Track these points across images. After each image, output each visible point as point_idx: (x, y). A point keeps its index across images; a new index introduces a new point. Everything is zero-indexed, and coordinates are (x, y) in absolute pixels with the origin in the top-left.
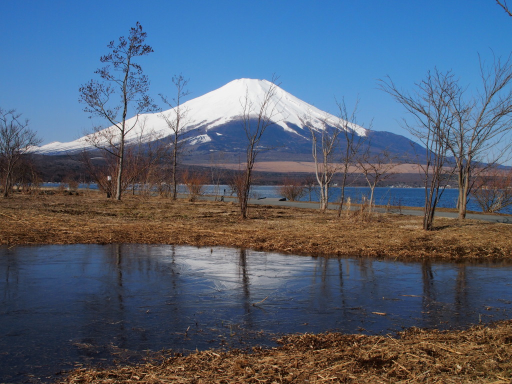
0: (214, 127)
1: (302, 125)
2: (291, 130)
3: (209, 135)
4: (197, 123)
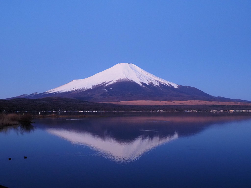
1: (148, 83)
2: (143, 86)
3: (106, 89)
4: (101, 83)
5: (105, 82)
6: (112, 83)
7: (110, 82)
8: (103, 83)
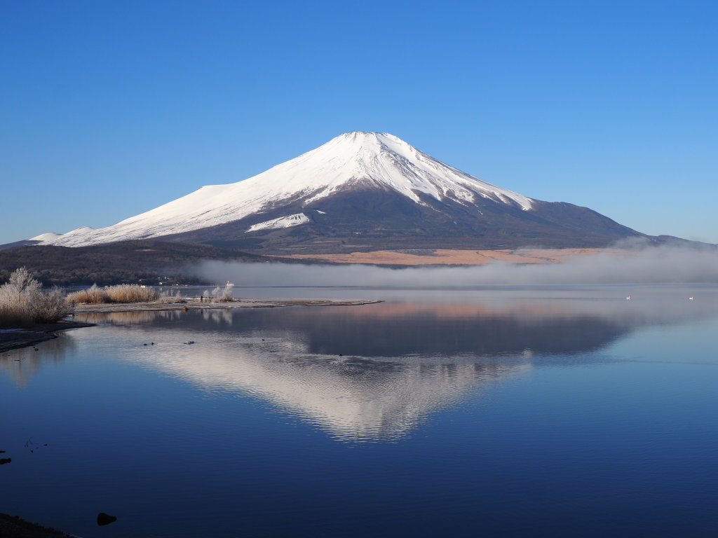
0: (314, 201)
1: (439, 195)
2: (424, 204)
3: (306, 214)
4: (289, 196)
5: (302, 192)
6: (325, 194)
7: (319, 191)
8: (297, 195)
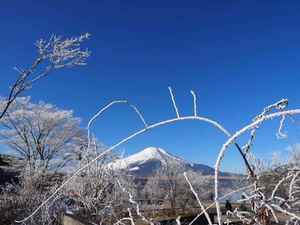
0: (141, 164)
3: (139, 167)
4: (135, 163)
5: (138, 162)
6: (144, 162)
7: (142, 161)
8: (137, 162)
